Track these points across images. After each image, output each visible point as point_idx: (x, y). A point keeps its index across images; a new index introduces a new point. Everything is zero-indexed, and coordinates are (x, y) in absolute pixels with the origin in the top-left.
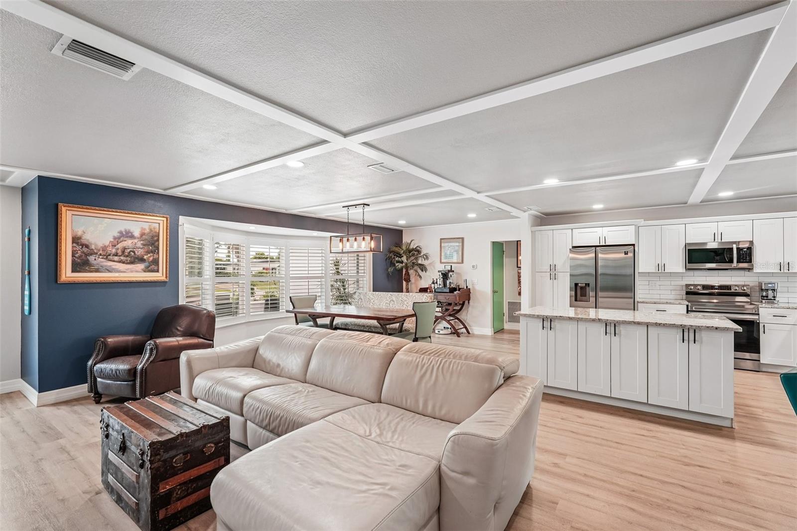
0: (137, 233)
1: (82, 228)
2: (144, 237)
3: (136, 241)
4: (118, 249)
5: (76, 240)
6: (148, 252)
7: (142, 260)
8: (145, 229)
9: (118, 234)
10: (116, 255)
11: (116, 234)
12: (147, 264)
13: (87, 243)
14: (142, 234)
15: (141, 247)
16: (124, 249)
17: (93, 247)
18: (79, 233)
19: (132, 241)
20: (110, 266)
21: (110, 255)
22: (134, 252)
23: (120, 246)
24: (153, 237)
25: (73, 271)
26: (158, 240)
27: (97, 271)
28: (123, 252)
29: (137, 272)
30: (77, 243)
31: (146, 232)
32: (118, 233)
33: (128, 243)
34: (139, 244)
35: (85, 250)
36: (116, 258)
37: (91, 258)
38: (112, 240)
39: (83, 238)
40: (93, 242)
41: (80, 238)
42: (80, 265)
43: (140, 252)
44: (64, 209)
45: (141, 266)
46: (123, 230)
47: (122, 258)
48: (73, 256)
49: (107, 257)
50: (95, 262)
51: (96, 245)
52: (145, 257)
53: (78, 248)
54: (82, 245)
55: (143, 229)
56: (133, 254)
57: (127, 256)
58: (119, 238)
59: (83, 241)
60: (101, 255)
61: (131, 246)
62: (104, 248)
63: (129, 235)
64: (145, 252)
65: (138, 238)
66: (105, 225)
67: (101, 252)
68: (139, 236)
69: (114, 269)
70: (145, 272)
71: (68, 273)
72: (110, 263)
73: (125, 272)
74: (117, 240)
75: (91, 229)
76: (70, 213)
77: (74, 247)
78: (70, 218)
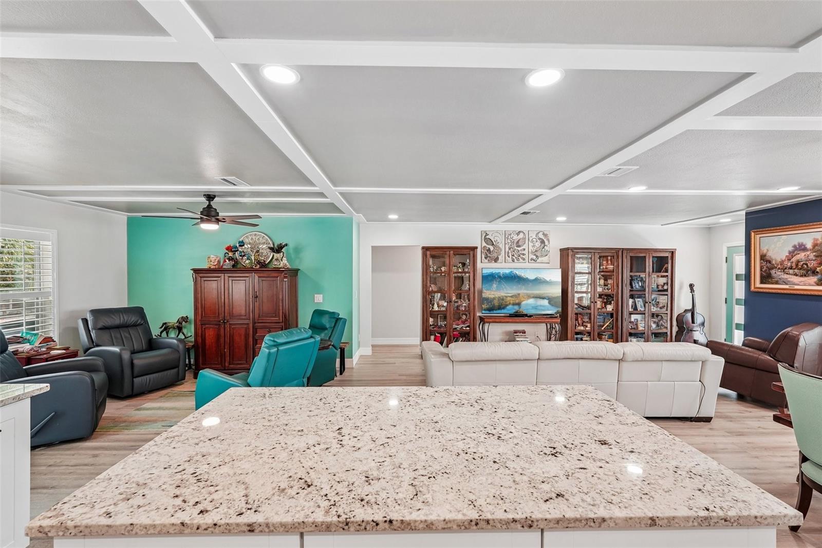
0: (809, 245)
1: (767, 247)
2: (816, 247)
3: (808, 253)
4: (792, 262)
5: (763, 257)
6: (821, 264)
7: (814, 272)
8: (817, 240)
9: (793, 248)
10: (791, 268)
11: (791, 249)
12: (820, 276)
13: (769, 259)
14: (815, 245)
15: (814, 258)
16: (798, 262)
17: (774, 262)
18: (765, 252)
19: (804, 253)
20: (787, 279)
21: (786, 269)
22: (807, 264)
23: (794, 259)
25: (762, 282)
27: (777, 283)
28: (797, 265)
29: (810, 285)
30: (763, 260)
31: (818, 242)
32: (793, 247)
33: (801, 256)
34: (812, 256)
35: (768, 265)
36: (791, 271)
37: (773, 272)
38: (788, 255)
39: (767, 255)
40: (774, 258)
41: (765, 256)
42: (766, 277)
43: (812, 264)
44: (753, 234)
45: (814, 279)
46: (797, 244)
47: (796, 271)
48: (761, 270)
49: (784, 270)
50: (775, 275)
51: (776, 260)
52: (818, 269)
53: (764, 263)
54: (767, 261)
55: (816, 240)
56: (806, 266)
57: (801, 269)
58: (793, 252)
59: (767, 258)
60: (779, 268)
61: (803, 258)
62: (782, 262)
63: (801, 248)
64: (817, 263)
65: (810, 250)
66: (783, 241)
67: (779, 266)
68: (811, 248)
69: (789, 281)
70: (818, 285)
71: (757, 284)
72: (786, 276)
73: (798, 285)
74: (792, 254)
75: (773, 246)
76: (758, 236)
77: (761, 263)
78: (758, 240)
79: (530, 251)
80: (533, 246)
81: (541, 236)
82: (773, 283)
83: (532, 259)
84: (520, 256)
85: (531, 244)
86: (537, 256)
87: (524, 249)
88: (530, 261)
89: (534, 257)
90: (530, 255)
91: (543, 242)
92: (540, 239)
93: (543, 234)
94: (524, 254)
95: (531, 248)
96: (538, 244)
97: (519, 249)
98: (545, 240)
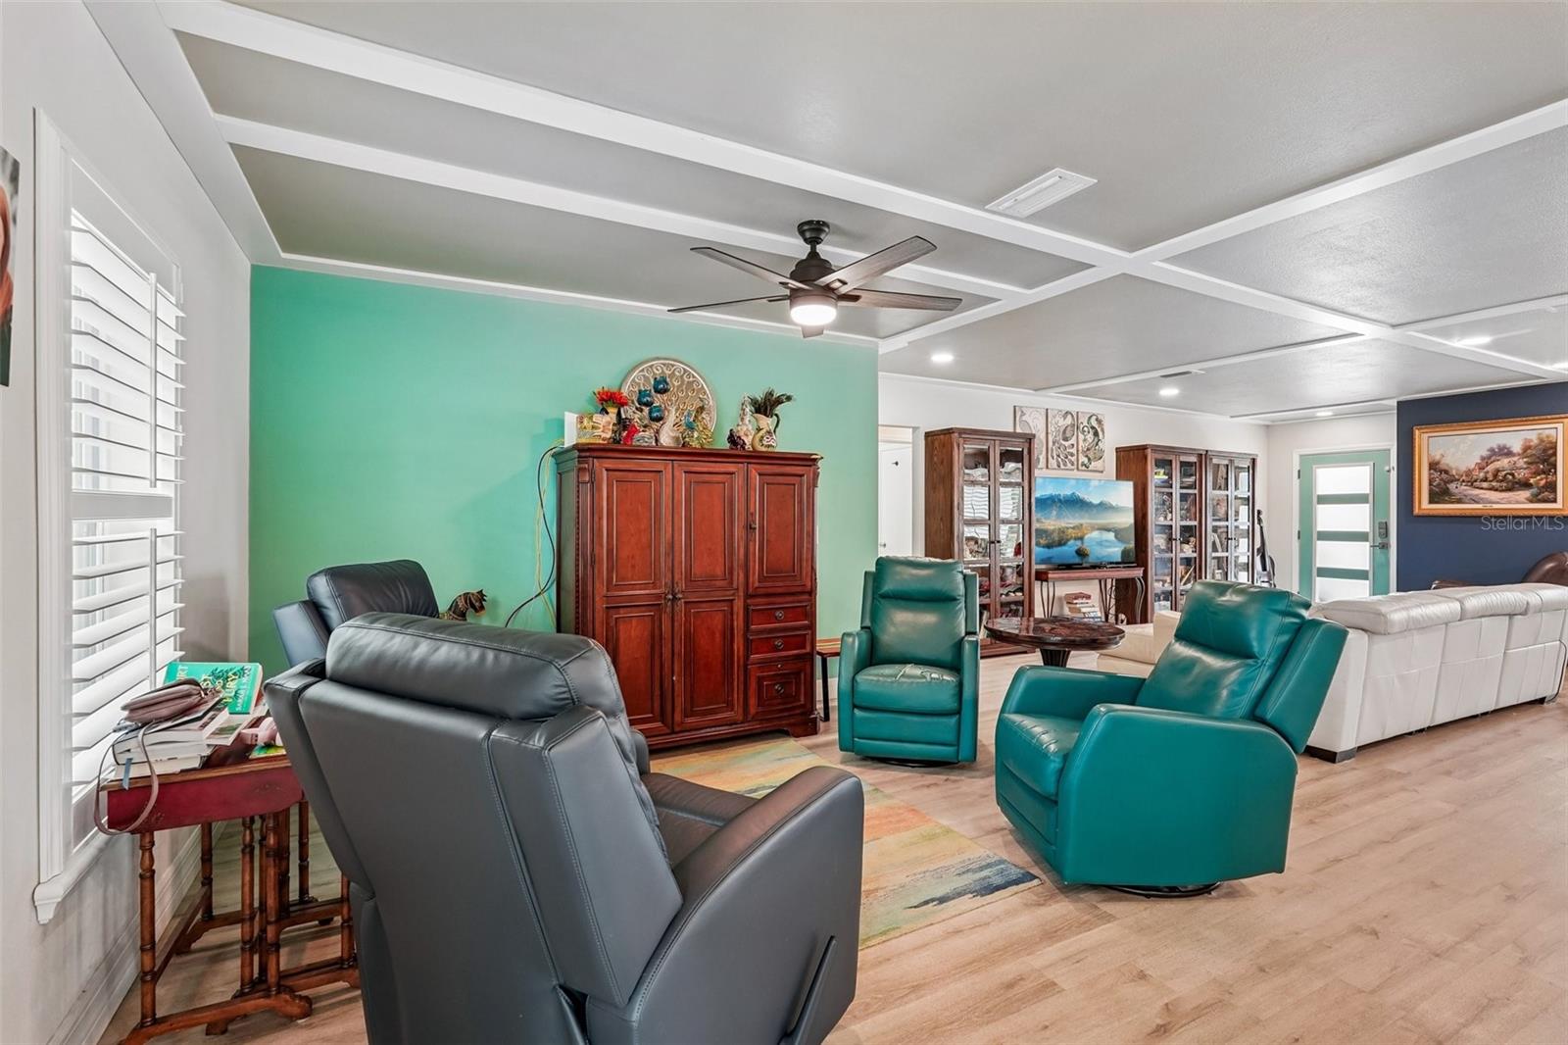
0: (1517, 448)
1: (1441, 452)
2: (1529, 451)
3: (1515, 459)
4: (1488, 472)
5: (1433, 466)
6: (1536, 473)
7: (1526, 485)
8: (1531, 440)
9: (1489, 453)
10: (1485, 480)
11: (1485, 453)
12: (1535, 490)
13: (1446, 468)
14: (1526, 448)
15: (1525, 466)
16: (1498, 471)
17: (1454, 472)
18: (1437, 458)
19: (1508, 460)
20: (1477, 495)
21: (1476, 481)
22: (1513, 475)
23: (1491, 468)
24: (1545, 450)
25: (1431, 501)
26: (1555, 454)
27: (1459, 501)
28: (1495, 476)
29: (1518, 502)
30: (1435, 470)
31: (1532, 444)
32: (1488, 450)
33: (1504, 463)
34: (1521, 463)
35: (1444, 476)
36: (1485, 485)
37: (1452, 487)
38: (1479, 461)
39: (1442, 462)
40: (1453, 466)
41: (1438, 463)
42: (1439, 494)
43: (1521, 475)
44: (1417, 432)
45: (1526, 494)
46: (1495, 446)
47: (1494, 484)
48: (1430, 484)
49: (1472, 483)
50: (1456, 491)
51: (1457, 470)
52: (1532, 481)
53: (1436, 475)
54: (1441, 471)
55: (1528, 441)
56: (1510, 477)
57: (1502, 481)
58: (1489, 458)
59: (1442, 466)
60: (1463, 481)
61: (1507, 466)
62: (1469, 473)
63: (1505, 452)
64: (1531, 473)
65: (1519, 455)
66: (1469, 443)
67: (1464, 478)
68: (1520, 452)
69: (1482, 499)
70: (1531, 501)
71: (1424, 505)
72: (1477, 492)
73: (1498, 503)
74: (1486, 460)
75: (1452, 450)
76: (1426, 435)
77: (1430, 474)
78: (1425, 442)
79: (1080, 448)
80: (1085, 440)
81: (1094, 423)
82: (1453, 503)
83: (1083, 464)
84: (1067, 458)
85: (1081, 437)
86: (1089, 459)
87: (1073, 445)
88: (1080, 468)
89: (1086, 460)
90: (1080, 455)
91: (1096, 434)
92: (1093, 428)
93: (1097, 420)
94: (1072, 455)
95: (1081, 443)
96: (1090, 437)
97: (1066, 444)
98: (1099, 430)
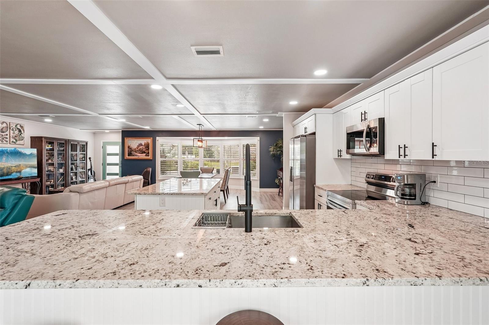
0: (143, 144)
3: (143, 146)
4: (138, 149)
5: (129, 147)
6: (146, 150)
7: (145, 152)
10: (138, 151)
11: (138, 145)
12: (146, 154)
14: (145, 144)
16: (140, 149)
17: (132, 149)
18: (129, 145)
24: (148, 145)
25: (128, 156)
26: (149, 146)
27: (133, 156)
28: (140, 150)
29: (144, 156)
33: (141, 147)
34: (144, 148)
35: (131, 150)
36: (138, 152)
37: (132, 152)
42: (130, 154)
43: (144, 150)
44: (125, 139)
45: (144, 154)
46: (139, 143)
47: (140, 152)
48: (128, 151)
49: (136, 152)
50: (133, 153)
52: (146, 151)
53: (129, 149)
55: (145, 142)
56: (142, 150)
58: (139, 146)
59: (130, 147)
60: (134, 151)
62: (135, 149)
63: (141, 145)
66: (135, 142)
70: (146, 156)
71: (127, 157)
72: (137, 154)
73: (140, 156)
74: (138, 146)
75: (132, 144)
76: (127, 140)
77: (128, 149)
78: (127, 141)
79: (11, 136)
80: (14, 133)
81: (18, 127)
82: (132, 156)
83: (12, 142)
84: (3, 139)
85: (12, 132)
86: (16, 140)
87: (7, 135)
88: (11, 143)
89: (14, 141)
90: (11, 139)
91: (20, 131)
92: (18, 129)
93: (20, 126)
94: (6, 138)
95: (12, 134)
96: (17, 132)
97: (3, 134)
98: (22, 130)
